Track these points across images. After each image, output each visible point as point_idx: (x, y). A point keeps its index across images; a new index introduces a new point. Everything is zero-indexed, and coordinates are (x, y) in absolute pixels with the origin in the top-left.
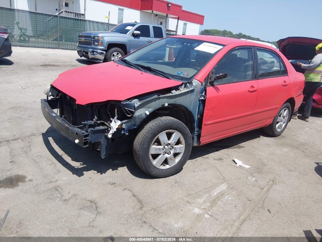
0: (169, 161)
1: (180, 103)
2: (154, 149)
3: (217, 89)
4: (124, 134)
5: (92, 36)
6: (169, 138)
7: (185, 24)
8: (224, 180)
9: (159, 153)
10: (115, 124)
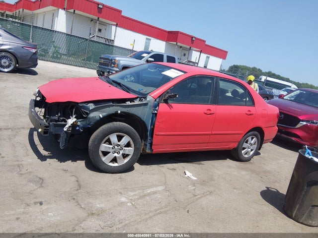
0: (118, 160)
1: (133, 113)
2: (104, 147)
3: (170, 107)
4: (79, 130)
5: (110, 59)
6: (119, 140)
7: (208, 58)
8: (165, 184)
9: (109, 151)
10: (71, 121)
